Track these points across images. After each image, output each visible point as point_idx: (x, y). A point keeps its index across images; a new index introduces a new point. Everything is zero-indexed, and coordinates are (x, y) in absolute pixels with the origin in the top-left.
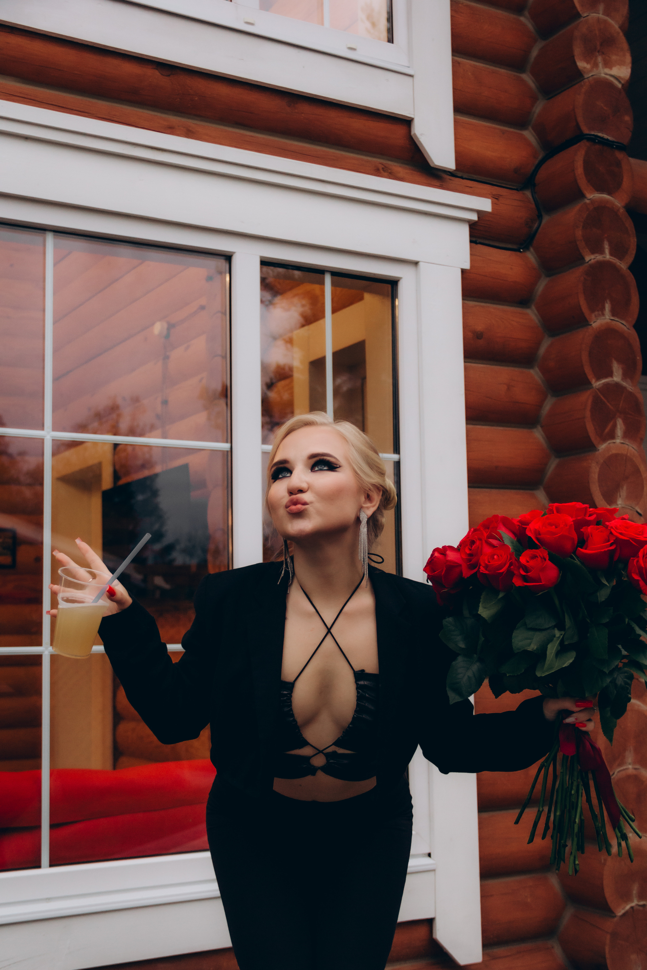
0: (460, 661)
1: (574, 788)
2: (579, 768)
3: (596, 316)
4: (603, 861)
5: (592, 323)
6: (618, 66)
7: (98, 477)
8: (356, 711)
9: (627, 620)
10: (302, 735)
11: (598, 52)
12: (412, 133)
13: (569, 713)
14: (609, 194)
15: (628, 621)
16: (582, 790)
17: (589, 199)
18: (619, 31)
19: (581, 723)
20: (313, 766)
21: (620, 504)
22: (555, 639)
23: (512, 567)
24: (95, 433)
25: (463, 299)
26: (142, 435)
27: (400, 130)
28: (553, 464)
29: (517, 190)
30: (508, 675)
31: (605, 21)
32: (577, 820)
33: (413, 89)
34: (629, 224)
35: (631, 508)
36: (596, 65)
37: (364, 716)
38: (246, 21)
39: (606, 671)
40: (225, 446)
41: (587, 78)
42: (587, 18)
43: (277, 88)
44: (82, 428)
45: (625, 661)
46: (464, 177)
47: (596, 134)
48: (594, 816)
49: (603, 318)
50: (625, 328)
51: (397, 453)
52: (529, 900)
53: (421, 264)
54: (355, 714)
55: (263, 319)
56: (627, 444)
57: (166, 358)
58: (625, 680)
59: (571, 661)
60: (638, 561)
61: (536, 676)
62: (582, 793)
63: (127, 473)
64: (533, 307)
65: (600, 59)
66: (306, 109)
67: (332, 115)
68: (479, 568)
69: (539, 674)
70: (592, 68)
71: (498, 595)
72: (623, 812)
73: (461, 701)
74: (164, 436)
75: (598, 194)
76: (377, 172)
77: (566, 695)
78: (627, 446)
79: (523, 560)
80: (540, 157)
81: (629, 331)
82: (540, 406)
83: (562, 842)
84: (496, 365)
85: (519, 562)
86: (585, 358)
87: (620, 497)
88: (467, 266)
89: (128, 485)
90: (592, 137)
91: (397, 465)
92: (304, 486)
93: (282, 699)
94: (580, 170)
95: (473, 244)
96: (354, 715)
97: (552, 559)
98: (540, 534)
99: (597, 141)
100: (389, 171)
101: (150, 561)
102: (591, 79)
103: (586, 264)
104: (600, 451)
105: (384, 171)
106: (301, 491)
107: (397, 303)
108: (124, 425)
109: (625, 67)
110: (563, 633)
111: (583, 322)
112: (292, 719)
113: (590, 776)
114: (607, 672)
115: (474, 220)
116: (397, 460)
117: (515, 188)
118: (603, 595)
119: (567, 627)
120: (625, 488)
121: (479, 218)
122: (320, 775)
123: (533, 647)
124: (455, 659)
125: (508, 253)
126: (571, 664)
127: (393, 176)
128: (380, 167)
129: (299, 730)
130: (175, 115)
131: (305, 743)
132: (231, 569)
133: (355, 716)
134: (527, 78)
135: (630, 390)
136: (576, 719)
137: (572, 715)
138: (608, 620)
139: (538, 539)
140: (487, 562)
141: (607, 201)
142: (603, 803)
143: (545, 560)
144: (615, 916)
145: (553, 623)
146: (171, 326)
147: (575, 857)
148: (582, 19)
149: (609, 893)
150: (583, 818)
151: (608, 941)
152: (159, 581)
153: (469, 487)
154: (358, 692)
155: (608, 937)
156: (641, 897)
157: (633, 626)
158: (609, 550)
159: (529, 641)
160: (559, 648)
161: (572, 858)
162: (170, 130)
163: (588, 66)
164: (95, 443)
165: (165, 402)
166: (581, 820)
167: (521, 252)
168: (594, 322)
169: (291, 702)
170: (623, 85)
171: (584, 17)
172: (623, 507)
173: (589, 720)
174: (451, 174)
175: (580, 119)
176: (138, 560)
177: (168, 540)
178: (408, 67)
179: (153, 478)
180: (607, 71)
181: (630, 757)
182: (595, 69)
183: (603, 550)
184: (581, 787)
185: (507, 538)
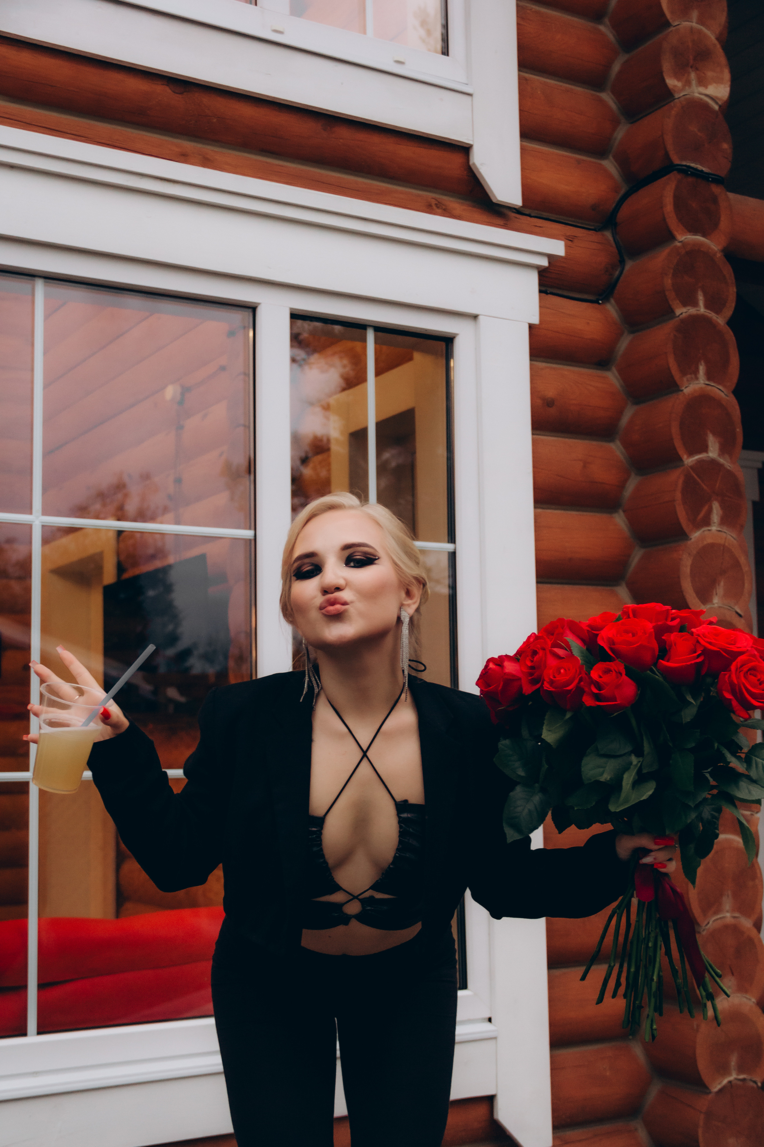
0: (518, 792)
1: (652, 939)
2: (658, 916)
3: (688, 380)
4: (695, 1026)
5: (683, 388)
6: (715, 85)
7: (99, 569)
8: (398, 850)
9: (716, 745)
10: (334, 878)
11: (691, 67)
12: (471, 163)
13: (646, 852)
14: (704, 235)
15: (718, 747)
16: (661, 941)
17: (680, 242)
18: (716, 42)
19: (660, 863)
20: (346, 914)
21: (716, 603)
22: (632, 767)
23: (582, 683)
24: (97, 517)
25: (531, 360)
26: (152, 519)
27: (457, 159)
28: (637, 556)
29: (595, 230)
30: (576, 809)
31: (700, 32)
32: (655, 978)
33: (472, 111)
34: (728, 271)
35: (729, 608)
36: (688, 83)
37: (407, 855)
38: (274, 28)
39: (692, 804)
40: (248, 534)
41: (679, 98)
42: (678, 27)
43: (310, 109)
44: (82, 511)
45: (715, 792)
46: (533, 215)
47: (688, 164)
48: (674, 972)
49: (697, 382)
50: (722, 394)
51: (452, 543)
52: (608, 1074)
53: (481, 318)
54: (397, 853)
55: (294, 382)
56: (725, 532)
57: (180, 428)
58: (713, 813)
59: (650, 793)
60: (730, 676)
61: (609, 810)
62: (661, 946)
63: (135, 564)
64: (614, 369)
65: (693, 75)
66: (344, 133)
67: (376, 140)
68: (543, 683)
69: (613, 808)
70: (684, 86)
71: (565, 716)
72: (709, 967)
73: (520, 839)
74: (178, 522)
75: (690, 235)
76: (429, 208)
77: (643, 831)
78: (724, 535)
79: (594, 675)
80: (623, 191)
81: (728, 398)
82: (622, 486)
83: (637, 1002)
84: (570, 438)
85: (590, 678)
86: (675, 430)
87: (716, 594)
88: (535, 320)
89: (136, 578)
90: (684, 167)
91: (453, 556)
92: (341, 582)
93: (310, 837)
94: (669, 208)
95: (543, 295)
96: (395, 854)
97: (629, 674)
98: (614, 644)
99: (689, 173)
100: (444, 207)
101: (162, 669)
102: (682, 99)
103: (677, 319)
104: (693, 540)
105: (438, 207)
106: (338, 589)
107: (452, 364)
108: (131, 507)
109: (722, 86)
110: (641, 759)
111: (673, 387)
112: (322, 860)
113: (670, 924)
114: (693, 806)
115: (544, 266)
116: (452, 550)
117: (592, 228)
118: (688, 714)
119: (645, 753)
120: (722, 584)
121: (549, 263)
122: (354, 924)
123: (606, 777)
124: (512, 789)
125: (585, 305)
126: (651, 796)
127: (447, 213)
128: (433, 202)
129: (331, 873)
130: (191, 141)
131: (337, 888)
132: (254, 678)
133: (397, 855)
134: (607, 97)
135: (729, 468)
136: (655, 859)
137: (650, 854)
138: (693, 745)
139: (612, 649)
140: (552, 677)
141: (702, 244)
142: (685, 955)
143: (621, 674)
144: (710, 1093)
145: (629, 748)
146: (185, 390)
147: (652, 1021)
148: (672, 29)
149: (703, 1065)
150: (661, 974)
151: (701, 1123)
152: (172, 693)
153: (538, 582)
154: (400, 827)
155: (702, 1117)
156: (741, 1069)
157: (723, 752)
158: (696, 663)
159: (601, 770)
160: (637, 778)
161: (649, 1022)
162: (183, 157)
163: (678, 84)
164: (97, 530)
165: (178, 481)
166: (659, 977)
167: (599, 304)
168: (686, 387)
169: (321, 840)
170: (720, 107)
171: (674, 27)
172: (720, 607)
173: (670, 860)
174: (517, 211)
175: (670, 148)
176: (147, 668)
177: (183, 644)
178: (467, 84)
179: (165, 570)
180: (702, 90)
181: (727, 903)
182: (687, 88)
183: (689, 663)
184: (660, 939)
185: (576, 647)
